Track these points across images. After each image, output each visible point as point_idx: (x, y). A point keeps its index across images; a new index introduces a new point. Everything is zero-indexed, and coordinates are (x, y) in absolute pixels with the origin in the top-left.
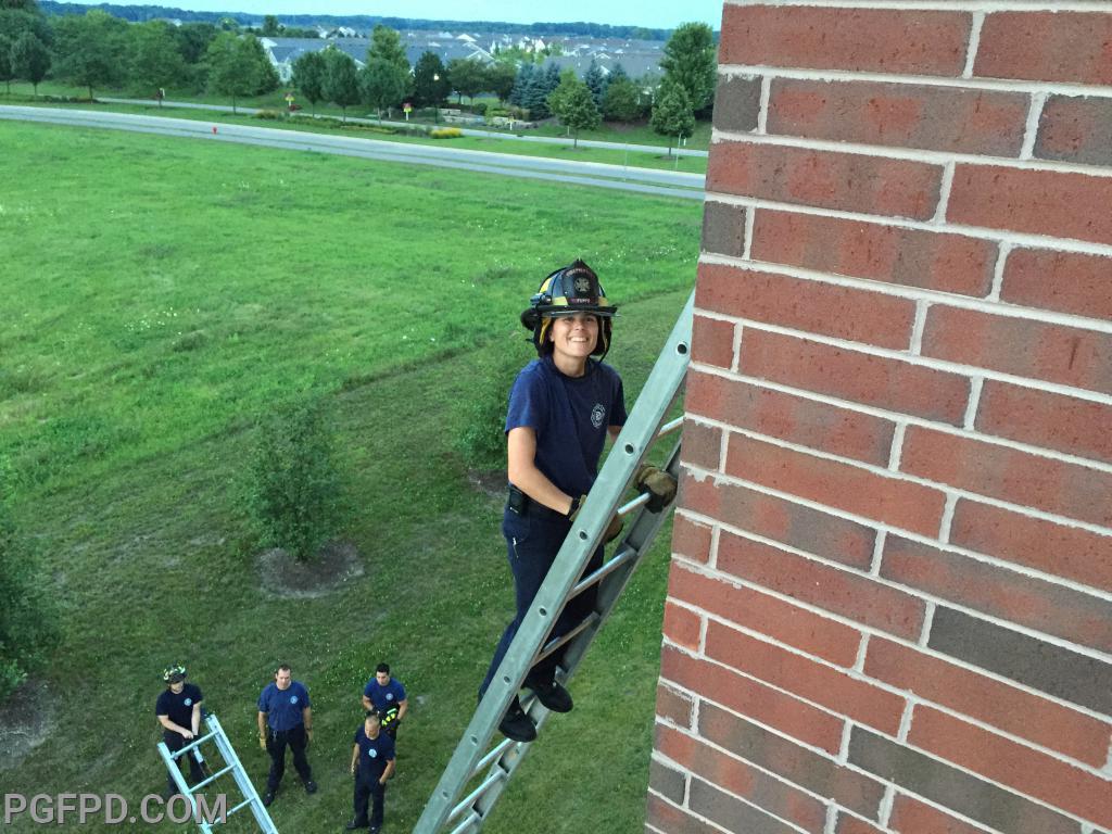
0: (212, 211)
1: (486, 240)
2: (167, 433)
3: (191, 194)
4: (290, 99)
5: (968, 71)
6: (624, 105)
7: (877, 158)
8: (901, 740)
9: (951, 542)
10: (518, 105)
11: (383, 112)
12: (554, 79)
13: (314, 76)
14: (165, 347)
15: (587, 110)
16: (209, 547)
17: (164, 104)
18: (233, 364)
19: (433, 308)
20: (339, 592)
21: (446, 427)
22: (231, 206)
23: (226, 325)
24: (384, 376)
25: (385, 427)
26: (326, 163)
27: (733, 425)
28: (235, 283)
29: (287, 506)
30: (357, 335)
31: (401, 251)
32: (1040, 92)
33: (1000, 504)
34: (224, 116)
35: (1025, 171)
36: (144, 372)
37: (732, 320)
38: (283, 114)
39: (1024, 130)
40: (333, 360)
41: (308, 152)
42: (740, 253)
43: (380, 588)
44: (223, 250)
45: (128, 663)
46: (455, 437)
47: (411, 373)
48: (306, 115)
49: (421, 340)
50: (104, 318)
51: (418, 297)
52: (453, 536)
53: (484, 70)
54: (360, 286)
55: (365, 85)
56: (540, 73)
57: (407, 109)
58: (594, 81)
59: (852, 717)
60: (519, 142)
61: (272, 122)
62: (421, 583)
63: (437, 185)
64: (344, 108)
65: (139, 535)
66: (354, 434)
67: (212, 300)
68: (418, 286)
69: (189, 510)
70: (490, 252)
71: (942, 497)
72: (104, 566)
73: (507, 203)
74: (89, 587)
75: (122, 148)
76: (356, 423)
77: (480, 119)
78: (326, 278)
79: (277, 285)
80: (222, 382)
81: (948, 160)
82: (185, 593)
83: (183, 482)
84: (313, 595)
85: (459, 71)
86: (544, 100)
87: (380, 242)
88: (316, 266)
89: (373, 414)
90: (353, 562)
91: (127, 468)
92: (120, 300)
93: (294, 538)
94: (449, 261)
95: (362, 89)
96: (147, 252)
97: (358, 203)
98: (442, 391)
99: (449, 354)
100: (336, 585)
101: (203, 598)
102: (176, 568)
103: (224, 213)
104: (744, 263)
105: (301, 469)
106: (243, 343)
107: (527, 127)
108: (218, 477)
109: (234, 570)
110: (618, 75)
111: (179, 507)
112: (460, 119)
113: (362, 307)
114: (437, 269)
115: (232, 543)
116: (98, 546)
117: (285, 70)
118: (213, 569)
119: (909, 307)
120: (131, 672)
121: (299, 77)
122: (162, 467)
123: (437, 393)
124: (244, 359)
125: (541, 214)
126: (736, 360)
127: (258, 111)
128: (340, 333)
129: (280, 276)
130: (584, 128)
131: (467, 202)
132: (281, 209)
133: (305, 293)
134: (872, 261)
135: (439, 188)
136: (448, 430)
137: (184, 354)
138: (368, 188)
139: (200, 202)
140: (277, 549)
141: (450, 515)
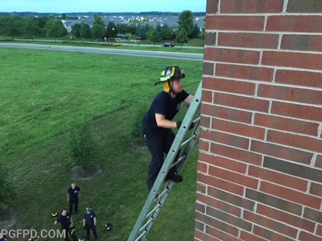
0: (50, 70)
1: (131, 75)
2: (42, 135)
3: (44, 66)
4: (71, 37)
5: (264, 29)
6: (168, 34)
7: (244, 50)
8: (258, 190)
9: (267, 140)
10: (138, 36)
11: (98, 40)
12: (147, 28)
13: (78, 30)
14: (40, 110)
15: (157, 36)
16: (57, 167)
17: (34, 40)
18: (60, 114)
19: (117, 95)
20: (95, 178)
21: (123, 129)
22: (56, 69)
23: (57, 103)
24: (104, 115)
25: (106, 129)
26: (83, 55)
27: (213, 116)
28: (59, 91)
29: (79, 154)
30: (95, 104)
31: (106, 79)
32: (281, 34)
33: (278, 130)
34: (52, 43)
35: (279, 52)
36: (34, 118)
37: (211, 90)
38: (69, 41)
39: (278, 43)
40: (89, 111)
41: (77, 52)
42: (213, 74)
43: (107, 176)
44: (54, 82)
45: (35, 201)
46: (126, 132)
47: (112, 114)
48: (76, 41)
49: (114, 105)
50: (21, 103)
51: (112, 92)
52: (127, 160)
53: (127, 26)
54: (95, 90)
55: (93, 32)
56: (143, 26)
57: (105, 39)
58: (159, 28)
59: (246, 186)
60: (138, 46)
61: (66, 44)
62: (119, 174)
63: (115, 60)
64: (87, 39)
65: (36, 164)
66: (96, 132)
67: (52, 96)
68: (112, 89)
69: (50, 157)
70: (132, 78)
71: (264, 130)
72: (27, 174)
73: (136, 64)
74: (23, 180)
75: (23, 54)
76: (97, 129)
77: (127, 40)
78: (85, 88)
79: (71, 91)
80: (57, 120)
81: (261, 50)
82: (51, 180)
83: (47, 149)
84: (88, 179)
85: (119, 27)
86: (145, 34)
87: (100, 77)
88: (82, 85)
89: (102, 126)
90: (99, 169)
91: (31, 145)
92: (25, 97)
93: (82, 163)
94: (120, 81)
95: (92, 33)
96: (32, 83)
97: (93, 66)
98: (121, 119)
99: (122, 108)
100: (94, 175)
101: (56, 182)
102: (48, 173)
103: (54, 71)
104: (214, 76)
105: (83, 143)
106: (62, 108)
107: (140, 42)
108: (58, 147)
109: (65, 173)
110: (166, 26)
111: (47, 156)
112: (121, 41)
113: (96, 96)
114: (117, 84)
115: (64, 166)
116: (24, 168)
117: (69, 29)
118: (58, 173)
119: (254, 85)
120: (37, 203)
121: (73, 31)
122: (41, 145)
123: (120, 119)
124: (63, 112)
125: (146, 67)
126: (213, 100)
127: (62, 41)
128: (90, 104)
129: (72, 88)
130: (157, 42)
131: (125, 64)
132: (71, 69)
133: (79, 93)
134: (245, 74)
135: (116, 61)
136: (123, 130)
137: (45, 112)
138: (95, 62)
139: (47, 68)
140: (77, 166)
141: (126, 154)
